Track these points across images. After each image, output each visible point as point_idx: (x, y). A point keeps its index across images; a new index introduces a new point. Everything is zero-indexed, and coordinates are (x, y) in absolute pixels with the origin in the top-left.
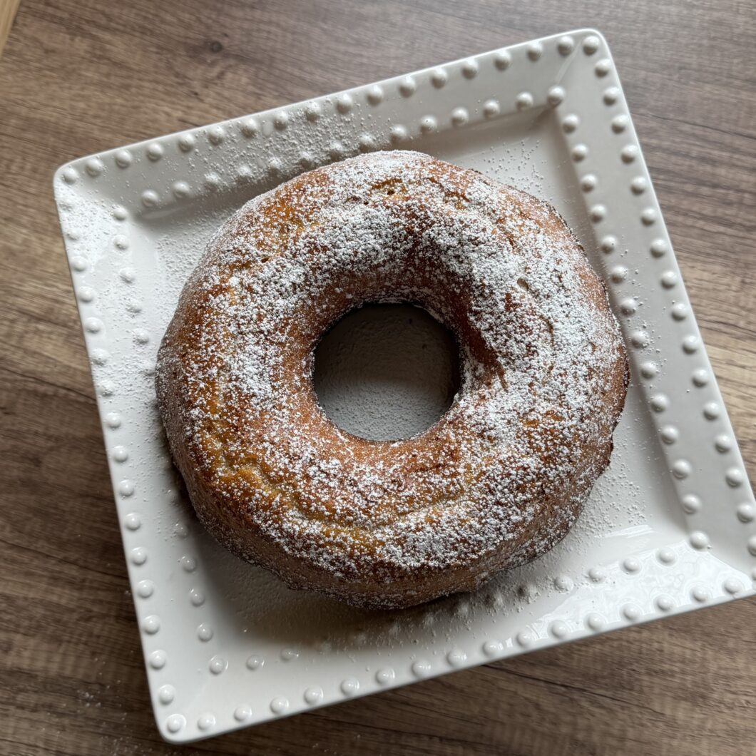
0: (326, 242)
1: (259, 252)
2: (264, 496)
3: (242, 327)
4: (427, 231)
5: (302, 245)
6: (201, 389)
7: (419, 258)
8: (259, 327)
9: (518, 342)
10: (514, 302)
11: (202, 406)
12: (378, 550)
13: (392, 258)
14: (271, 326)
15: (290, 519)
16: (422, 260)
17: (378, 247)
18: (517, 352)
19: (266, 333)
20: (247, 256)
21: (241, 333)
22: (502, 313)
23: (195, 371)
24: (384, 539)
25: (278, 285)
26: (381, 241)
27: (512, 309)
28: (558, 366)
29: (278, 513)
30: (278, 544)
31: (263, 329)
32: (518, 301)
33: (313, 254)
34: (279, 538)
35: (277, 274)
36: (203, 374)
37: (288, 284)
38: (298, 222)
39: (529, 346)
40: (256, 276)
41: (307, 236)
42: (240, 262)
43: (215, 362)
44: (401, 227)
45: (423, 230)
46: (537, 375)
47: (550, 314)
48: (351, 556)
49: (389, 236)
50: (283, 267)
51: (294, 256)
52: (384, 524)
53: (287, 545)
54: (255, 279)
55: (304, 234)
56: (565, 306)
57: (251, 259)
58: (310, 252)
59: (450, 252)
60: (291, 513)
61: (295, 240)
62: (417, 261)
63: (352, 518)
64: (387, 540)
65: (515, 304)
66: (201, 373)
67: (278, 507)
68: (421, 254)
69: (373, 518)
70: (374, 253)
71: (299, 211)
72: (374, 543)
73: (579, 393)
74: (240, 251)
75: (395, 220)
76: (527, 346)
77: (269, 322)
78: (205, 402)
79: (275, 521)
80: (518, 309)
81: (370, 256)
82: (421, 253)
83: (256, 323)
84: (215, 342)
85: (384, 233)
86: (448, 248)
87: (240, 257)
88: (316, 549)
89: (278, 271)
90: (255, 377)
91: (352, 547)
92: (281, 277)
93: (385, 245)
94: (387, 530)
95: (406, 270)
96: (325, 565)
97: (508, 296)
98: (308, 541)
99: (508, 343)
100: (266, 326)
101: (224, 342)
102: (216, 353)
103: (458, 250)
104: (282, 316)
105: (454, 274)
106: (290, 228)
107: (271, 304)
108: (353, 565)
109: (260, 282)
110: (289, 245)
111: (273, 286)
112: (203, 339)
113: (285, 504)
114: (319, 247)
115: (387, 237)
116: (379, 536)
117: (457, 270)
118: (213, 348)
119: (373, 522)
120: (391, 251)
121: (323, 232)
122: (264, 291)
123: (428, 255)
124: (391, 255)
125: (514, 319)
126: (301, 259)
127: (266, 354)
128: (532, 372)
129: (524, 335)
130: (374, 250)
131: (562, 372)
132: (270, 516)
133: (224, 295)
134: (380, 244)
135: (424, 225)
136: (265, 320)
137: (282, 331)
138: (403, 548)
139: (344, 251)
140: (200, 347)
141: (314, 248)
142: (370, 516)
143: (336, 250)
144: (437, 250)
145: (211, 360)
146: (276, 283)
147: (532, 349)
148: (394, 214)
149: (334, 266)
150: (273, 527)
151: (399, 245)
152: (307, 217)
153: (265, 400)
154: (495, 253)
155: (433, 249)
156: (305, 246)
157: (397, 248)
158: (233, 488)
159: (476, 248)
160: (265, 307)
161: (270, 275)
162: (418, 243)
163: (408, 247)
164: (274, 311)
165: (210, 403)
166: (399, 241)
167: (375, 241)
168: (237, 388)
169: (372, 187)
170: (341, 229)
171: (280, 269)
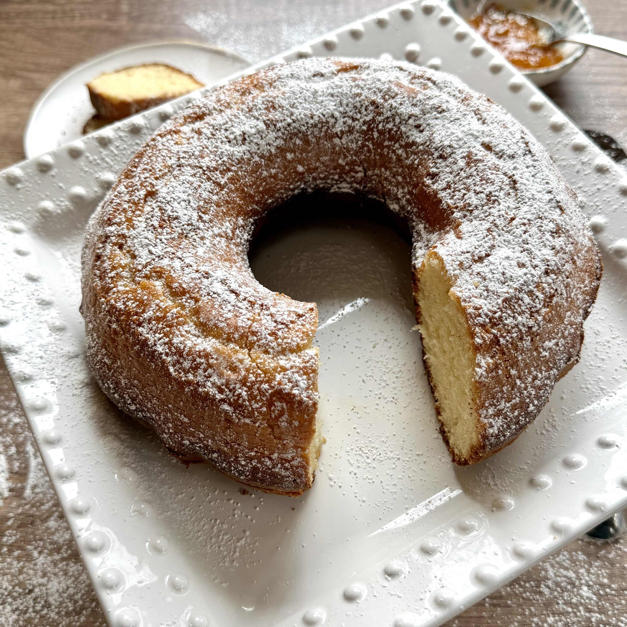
0: (284, 103)
1: (216, 107)
2: (160, 307)
3: (181, 160)
4: (389, 102)
5: (260, 102)
6: (124, 209)
7: (378, 131)
8: (198, 163)
9: (477, 193)
10: (475, 158)
11: (119, 224)
12: (278, 377)
13: (351, 130)
15: (184, 333)
16: (381, 133)
17: (337, 114)
18: (476, 202)
19: (205, 169)
21: (179, 166)
22: (462, 170)
24: (288, 366)
25: (228, 132)
26: (341, 109)
27: (473, 164)
28: (521, 217)
29: (170, 326)
30: (163, 362)
31: (203, 165)
32: (479, 158)
33: (270, 112)
34: (167, 354)
35: (230, 123)
36: (130, 196)
37: (238, 133)
39: (489, 195)
41: (266, 96)
42: (195, 115)
44: (363, 97)
45: (386, 101)
46: (498, 222)
47: (514, 172)
48: (244, 382)
49: (350, 105)
50: (237, 118)
51: (250, 110)
52: (292, 351)
53: (174, 365)
56: (532, 168)
57: (207, 112)
58: (267, 109)
59: (411, 121)
60: (186, 327)
61: (255, 99)
62: (376, 135)
63: (255, 338)
64: (292, 367)
65: (476, 160)
66: (127, 196)
67: (173, 319)
68: (380, 127)
69: (280, 340)
70: (333, 120)
71: (264, 81)
72: (275, 369)
75: (359, 91)
76: (487, 196)
77: (210, 161)
78: (124, 220)
79: (166, 335)
80: (479, 165)
81: (327, 122)
82: (381, 124)
83: (196, 159)
84: (151, 171)
85: (345, 102)
86: (409, 118)
87: (197, 111)
88: (205, 371)
89: (231, 121)
90: (183, 203)
91: (247, 370)
92: (232, 126)
93: (344, 114)
94: (293, 357)
95: (363, 146)
96: (213, 391)
97: (470, 153)
98: (198, 360)
99: (466, 197)
100: (206, 162)
102: (148, 180)
103: (420, 119)
104: (225, 159)
105: (414, 143)
106: (252, 92)
107: (217, 147)
108: (244, 393)
109: (211, 127)
110: (247, 102)
111: (223, 131)
112: (139, 169)
113: (182, 316)
114: (277, 106)
115: (347, 105)
116: (282, 362)
117: (417, 140)
118: (147, 175)
119: (279, 345)
120: (350, 122)
121: (283, 95)
122: (213, 135)
123: (390, 126)
124: (349, 126)
125: (475, 173)
126: (256, 114)
127: (200, 186)
128: (491, 218)
129: (484, 186)
130: (333, 116)
131: (526, 221)
132: (163, 328)
133: (172, 136)
134: (340, 112)
135: (387, 97)
136: (207, 158)
137: (222, 174)
138: (309, 379)
139: (300, 113)
140: (134, 176)
141: (271, 106)
142: (276, 339)
143: (294, 110)
144: (397, 120)
145: (141, 185)
146: (226, 130)
147: (493, 198)
148: (358, 86)
149: (289, 125)
150: (162, 341)
151: (359, 116)
152: (271, 84)
153: (188, 225)
154: (459, 119)
155: (394, 120)
156: (263, 103)
157: (357, 119)
158: (129, 299)
159: (438, 115)
160: (210, 148)
161: (222, 122)
162: (380, 114)
163: (368, 119)
164: (219, 153)
165: (129, 220)
166: (360, 112)
167: (335, 107)
168: (161, 209)
169: (339, 68)
170: (301, 93)
171: (234, 119)
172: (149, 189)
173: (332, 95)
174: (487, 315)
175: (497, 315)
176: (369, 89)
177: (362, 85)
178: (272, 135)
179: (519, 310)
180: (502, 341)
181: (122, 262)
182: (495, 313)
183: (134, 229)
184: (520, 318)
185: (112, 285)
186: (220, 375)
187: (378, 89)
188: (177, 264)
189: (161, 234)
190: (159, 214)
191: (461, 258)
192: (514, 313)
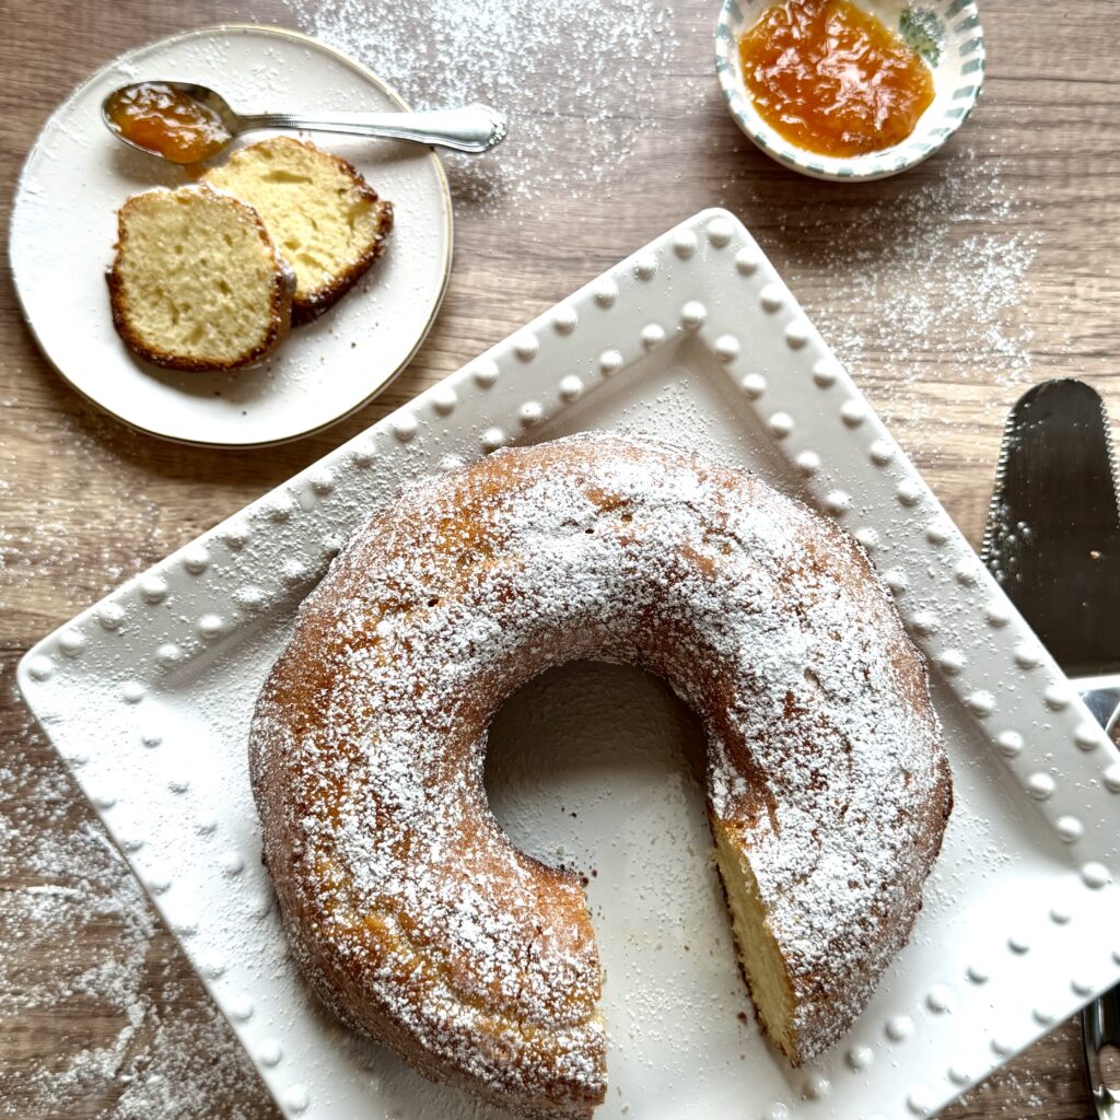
0: (526, 586)
1: (425, 590)
2: (399, 963)
3: (391, 702)
4: (677, 585)
5: (490, 588)
6: (322, 789)
7: (661, 619)
8: (415, 705)
9: (799, 766)
10: (797, 705)
11: (320, 815)
12: (559, 1061)
13: (621, 614)
14: (432, 705)
15: (435, 1000)
16: (664, 622)
17: (602, 599)
18: (797, 780)
19: (425, 715)
20: (407, 595)
21: (388, 711)
22: (779, 718)
23: (314, 758)
24: (570, 1047)
25: (449, 643)
26: (607, 592)
27: (794, 715)
28: (855, 807)
29: (417, 990)
30: (412, 1033)
31: (422, 708)
32: (802, 706)
33: (505, 602)
34: (416, 1025)
35: (450, 627)
36: (327, 766)
37: (465, 644)
38: (488, 550)
39: (815, 773)
40: (418, 627)
41: (498, 575)
42: (396, 601)
43: (346, 751)
44: (638, 575)
45: (672, 582)
46: (825, 820)
47: (848, 727)
48: (518, 1063)
49: (620, 585)
50: (459, 617)
51: (477, 602)
52: (573, 1025)
53: (426, 1035)
54: (417, 631)
55: (494, 572)
56: (871, 717)
57: (413, 599)
58: (501, 598)
59: (708, 618)
60: (436, 991)
61: (481, 578)
62: (657, 622)
63: (526, 1011)
64: (574, 1049)
65: (799, 710)
66: (323, 764)
67: (419, 981)
68: (664, 615)
69: (557, 1015)
70: (596, 608)
71: (490, 535)
72: (554, 1051)
73: (883, 847)
74: (398, 584)
75: (631, 564)
76: (812, 774)
77: (431, 697)
78: (326, 810)
79: (412, 1001)
80: (802, 717)
81: (588, 611)
82: (665, 612)
83: (411, 698)
84: (349, 721)
85: (612, 581)
86: (706, 613)
87: (397, 594)
88: (467, 1048)
89: (451, 622)
90: (403, 780)
91: (521, 1052)
92: (454, 632)
93: (612, 598)
94: (575, 1033)
95: (638, 630)
96: (478, 1072)
97: (790, 695)
98: (457, 1036)
99: (785, 765)
100: (426, 703)
101: (363, 721)
102: (348, 738)
103: (720, 616)
104: (450, 690)
105: (711, 647)
106: (475, 558)
107: (435, 672)
108: (518, 1076)
109: (423, 636)
110: (471, 585)
111: (442, 643)
112: (330, 713)
113: (429, 978)
114: (515, 592)
115: (616, 586)
116: (563, 1041)
117: (717, 645)
118: (345, 729)
119: (556, 1020)
120: (620, 605)
121: (522, 571)
122: (428, 651)
123: (677, 617)
124: (619, 611)
125: (796, 730)
126: (486, 608)
127: (422, 747)
128: (818, 813)
129: (809, 757)
130: (596, 603)
131: (861, 816)
132: (405, 992)
133: (369, 651)
134: (606, 596)
135: (673, 575)
136: (425, 695)
137: (447, 711)
138: (596, 1060)
139: (550, 603)
140: (326, 725)
141: (507, 594)
142: (553, 1012)
143: (540, 598)
144: (688, 613)
145: (340, 747)
146: (446, 639)
147: (820, 779)
148: (630, 555)
149: (534, 621)
150: (408, 1008)
151: (632, 598)
152: (501, 544)
153: (415, 815)
154: (775, 629)
155: (683, 611)
156: (495, 589)
157: (629, 602)
158: (354, 944)
159: (747, 618)
160: (427, 674)
161: (438, 628)
162: (662, 600)
163: (646, 602)
164: (440, 682)
165: (334, 812)
166: (634, 593)
167: (599, 591)
168: (375, 795)
169: (600, 507)
170: (549, 569)
171: (455, 620)
172: (352, 755)
173: (594, 571)
174: (809, 963)
175: (821, 961)
176: (647, 559)
177: (636, 553)
178: (511, 634)
179: (848, 946)
180: (826, 987)
181: (334, 879)
182: (819, 958)
183: (343, 826)
184: (848, 956)
185: (326, 912)
186: (487, 1055)
187: (659, 560)
188: (411, 890)
189: (381, 840)
190: (374, 804)
191: (779, 878)
192: (841, 951)
